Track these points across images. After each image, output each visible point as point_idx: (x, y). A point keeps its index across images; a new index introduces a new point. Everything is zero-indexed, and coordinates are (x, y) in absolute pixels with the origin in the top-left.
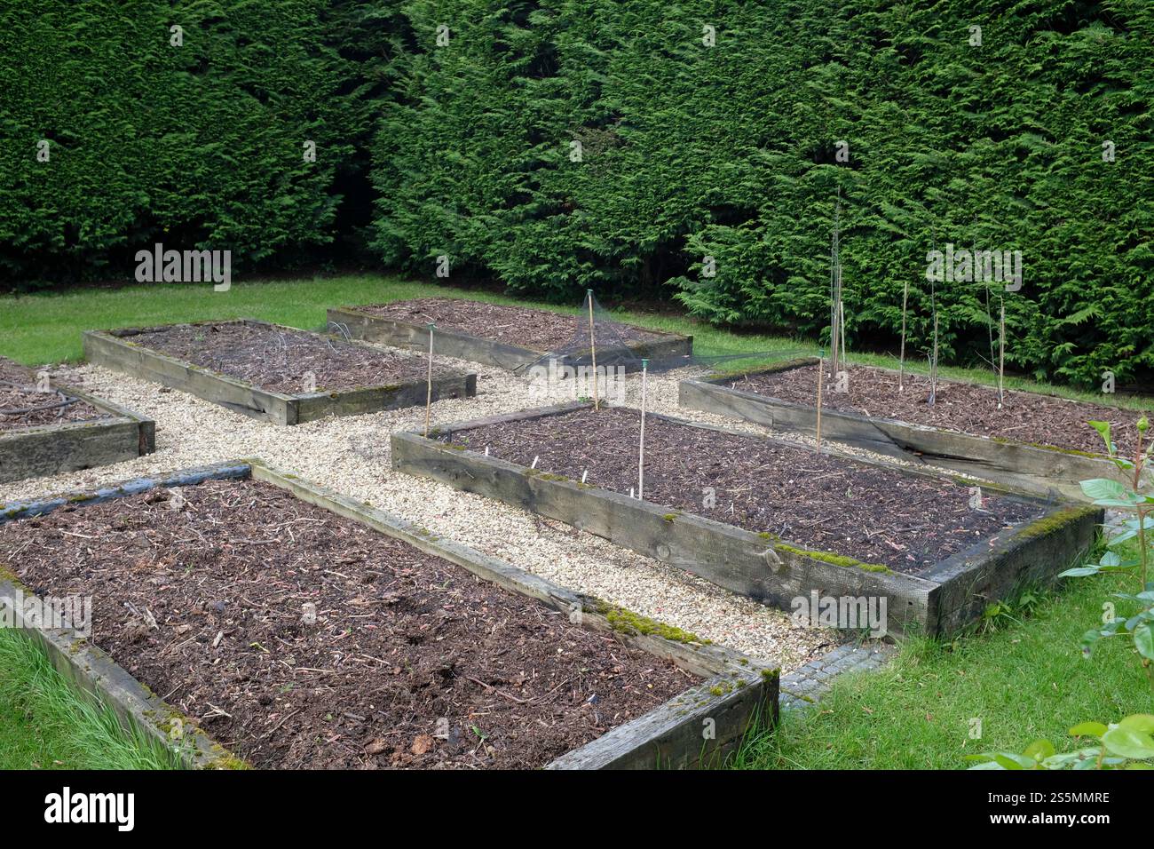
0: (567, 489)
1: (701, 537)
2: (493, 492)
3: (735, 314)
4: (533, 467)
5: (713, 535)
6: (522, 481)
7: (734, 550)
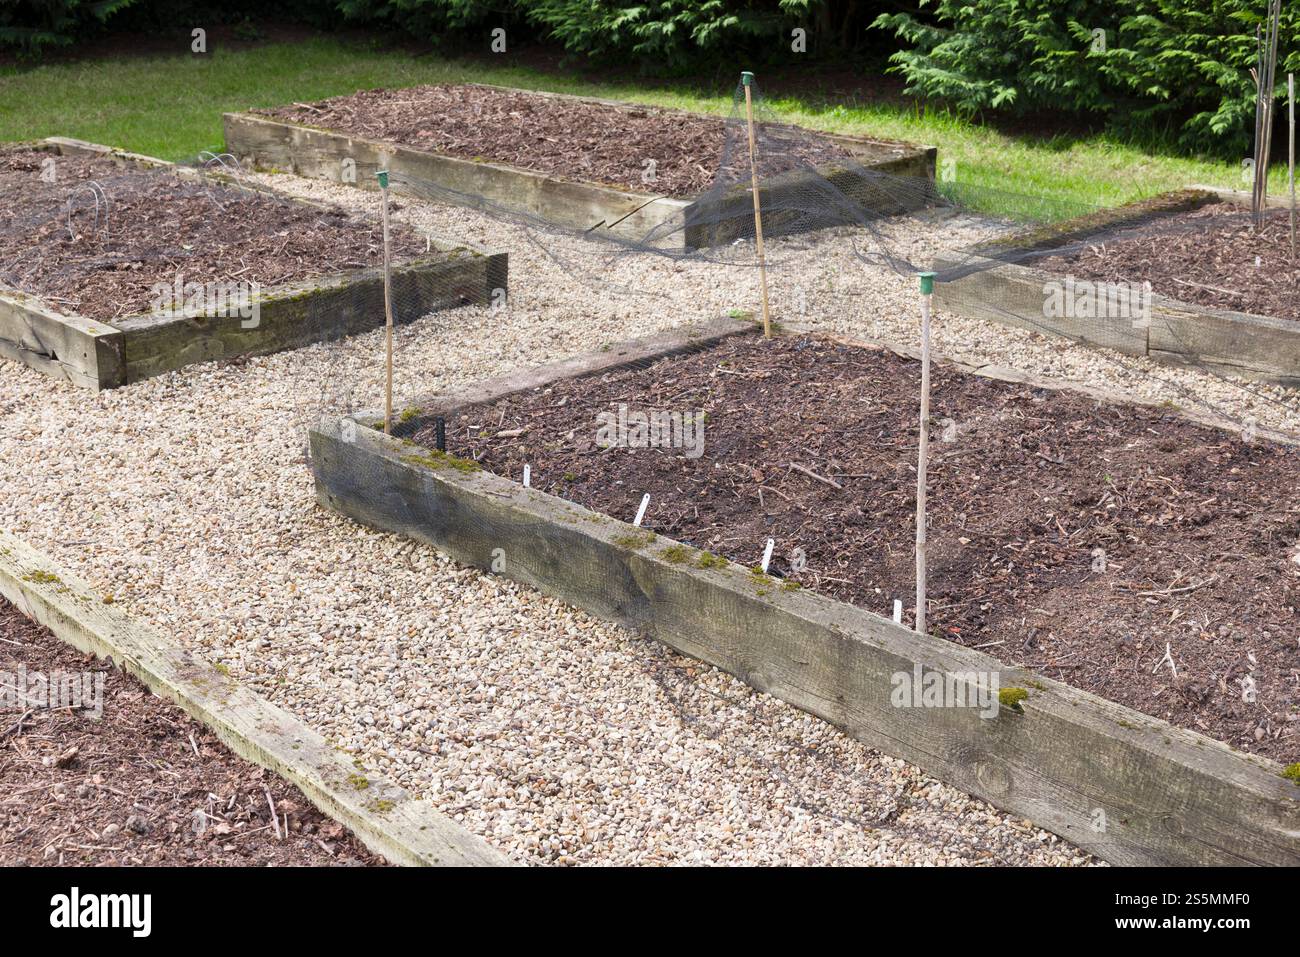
0: (726, 593)
1: (1106, 761)
2: (544, 578)
3: (1005, 94)
4: (638, 521)
5: (1142, 759)
6: (615, 558)
7: (1207, 808)
